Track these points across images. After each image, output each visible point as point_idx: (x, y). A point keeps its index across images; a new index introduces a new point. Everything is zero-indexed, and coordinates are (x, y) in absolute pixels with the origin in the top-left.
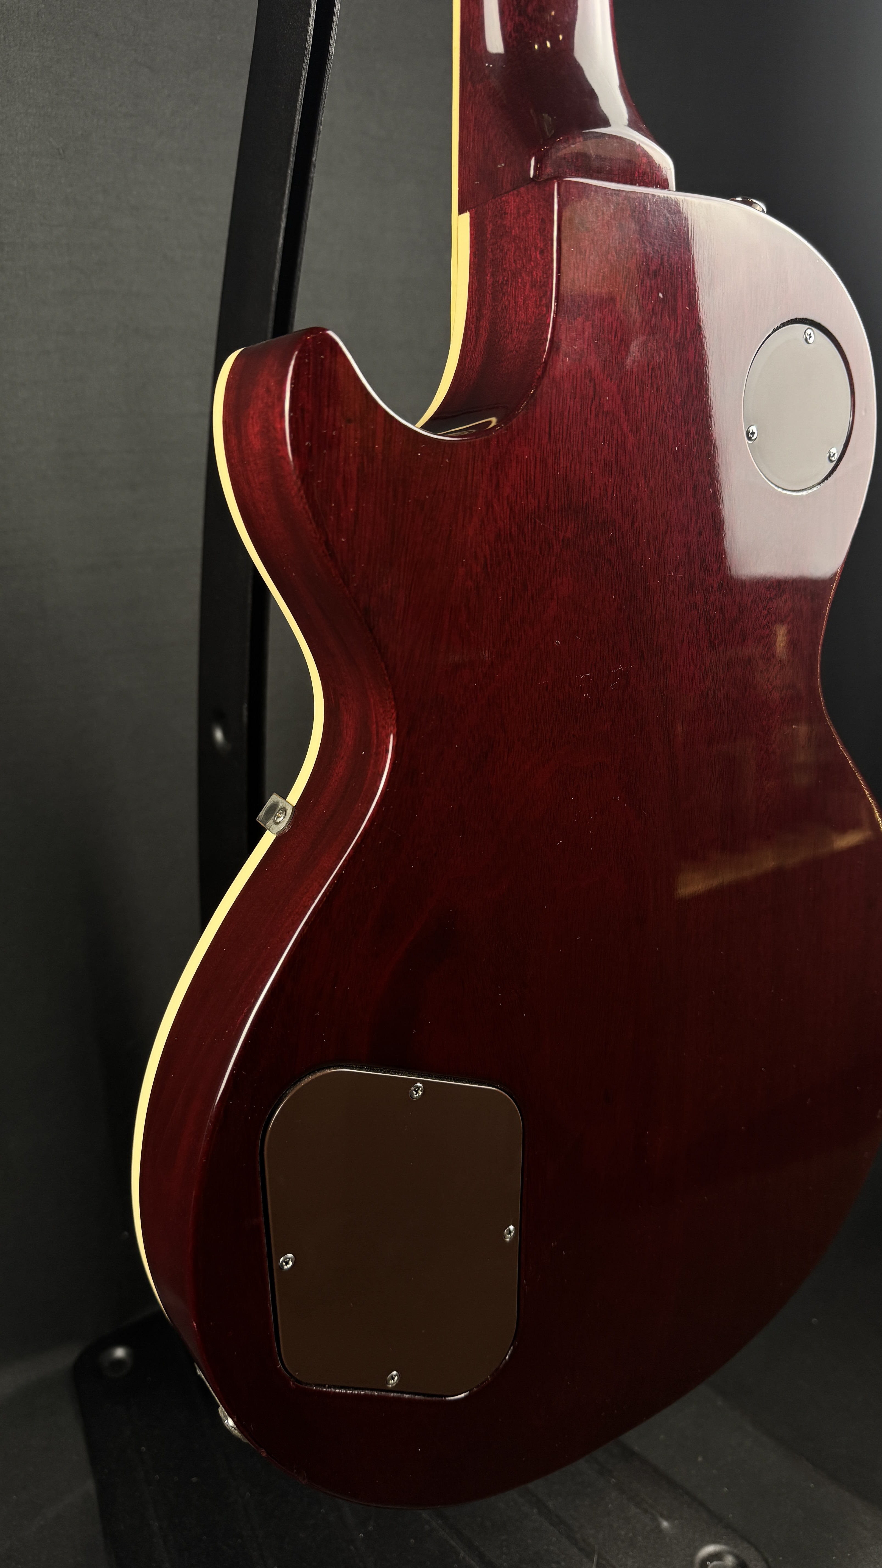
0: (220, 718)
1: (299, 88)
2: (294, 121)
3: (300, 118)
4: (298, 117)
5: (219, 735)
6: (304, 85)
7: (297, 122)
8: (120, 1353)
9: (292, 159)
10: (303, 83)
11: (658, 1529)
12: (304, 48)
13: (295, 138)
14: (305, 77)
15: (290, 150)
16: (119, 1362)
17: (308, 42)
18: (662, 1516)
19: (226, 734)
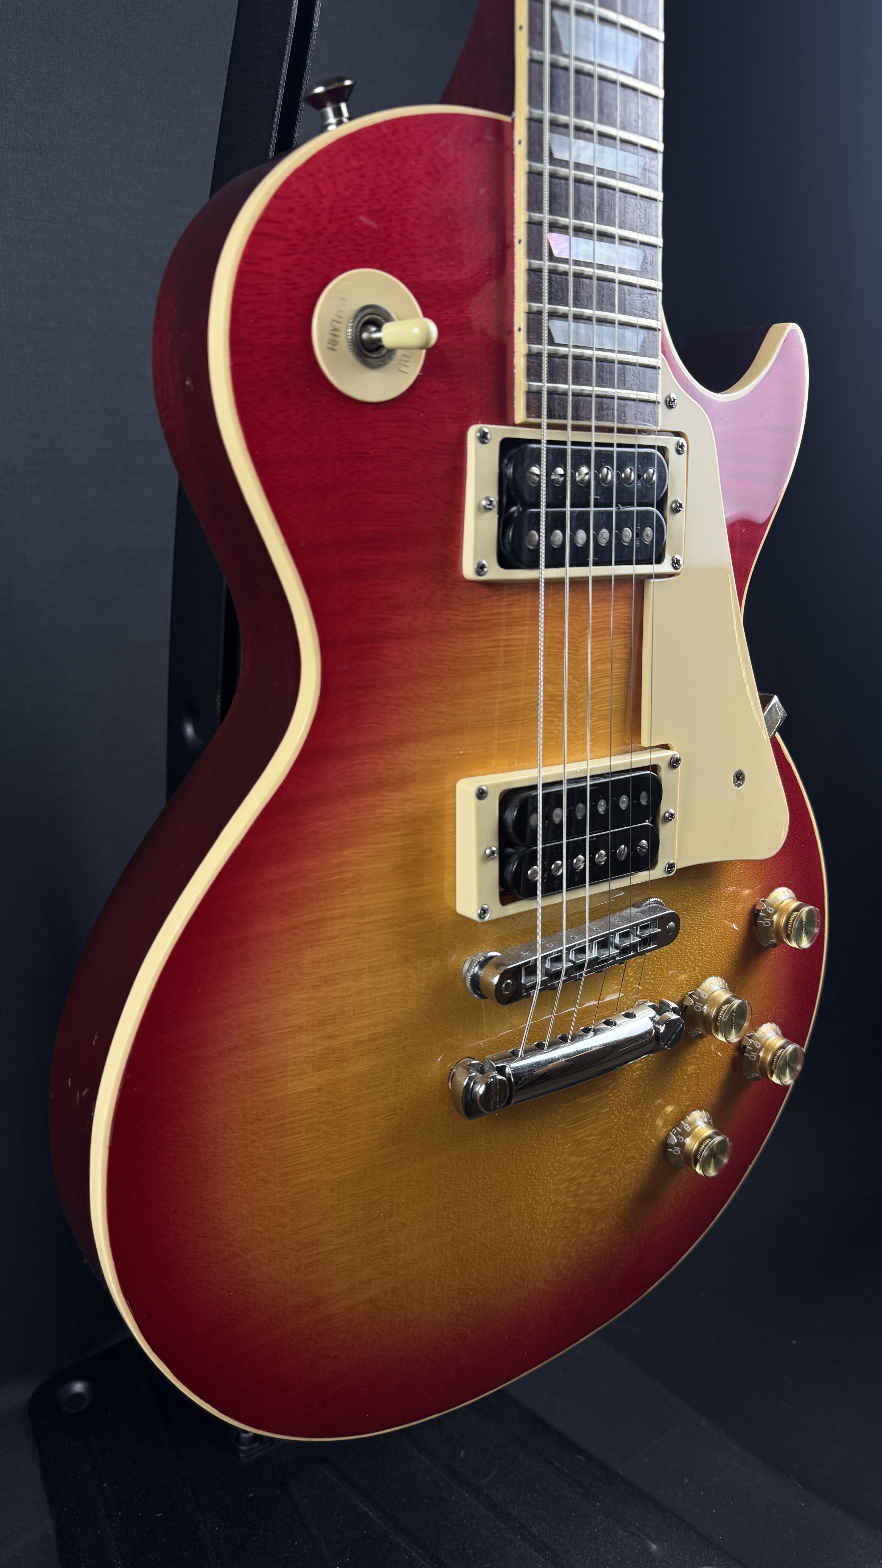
0: (192, 712)
1: (283, 61)
2: (277, 95)
3: (283, 93)
4: (281, 92)
5: (189, 730)
6: (287, 59)
7: (280, 96)
8: (78, 1387)
9: (275, 134)
10: (287, 57)
11: (648, 1553)
12: (288, 22)
13: (278, 112)
14: (289, 51)
15: (273, 125)
16: (78, 1396)
17: (293, 16)
18: (650, 1539)
19: (196, 729)
